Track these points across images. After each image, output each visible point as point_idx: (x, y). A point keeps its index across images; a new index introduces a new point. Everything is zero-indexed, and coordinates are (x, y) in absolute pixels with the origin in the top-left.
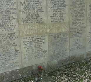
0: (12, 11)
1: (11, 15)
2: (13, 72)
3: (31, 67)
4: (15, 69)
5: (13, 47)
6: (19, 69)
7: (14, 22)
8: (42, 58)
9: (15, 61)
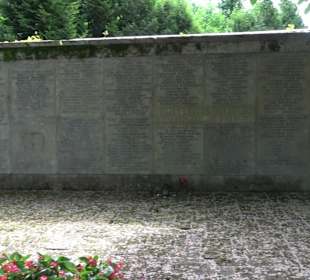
0: (145, 87)
1: (143, 93)
2: (139, 177)
3: (168, 176)
4: (142, 172)
5: (142, 140)
6: (149, 175)
7: (146, 102)
8: (189, 166)
9: (143, 160)
